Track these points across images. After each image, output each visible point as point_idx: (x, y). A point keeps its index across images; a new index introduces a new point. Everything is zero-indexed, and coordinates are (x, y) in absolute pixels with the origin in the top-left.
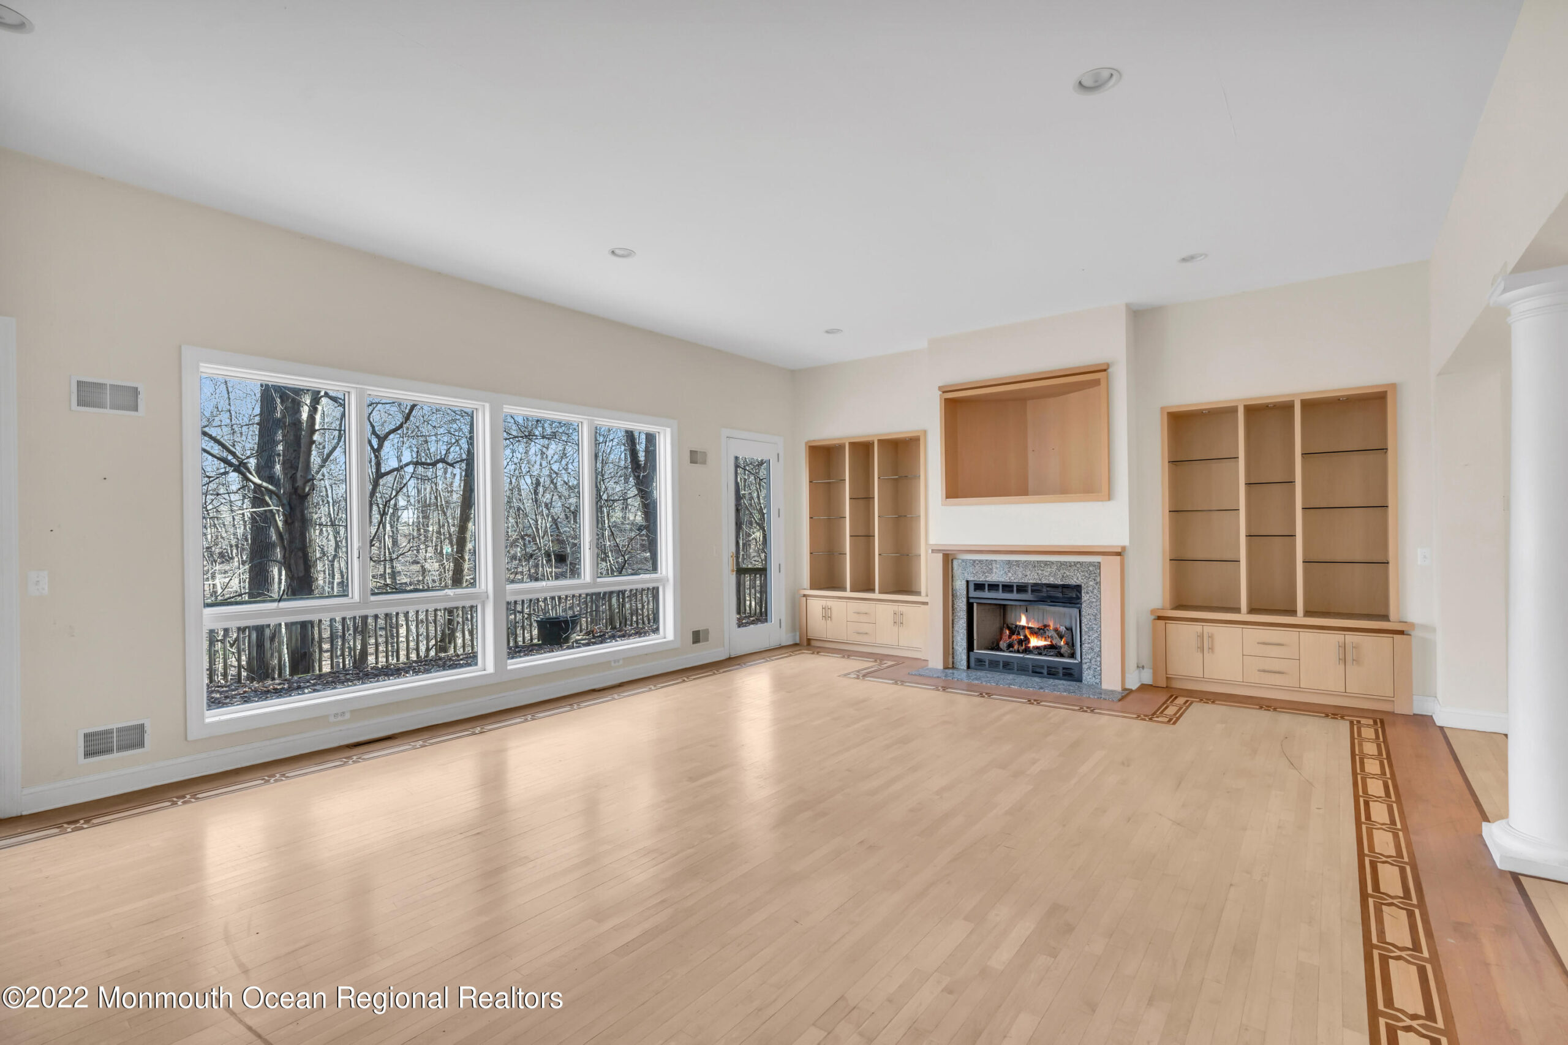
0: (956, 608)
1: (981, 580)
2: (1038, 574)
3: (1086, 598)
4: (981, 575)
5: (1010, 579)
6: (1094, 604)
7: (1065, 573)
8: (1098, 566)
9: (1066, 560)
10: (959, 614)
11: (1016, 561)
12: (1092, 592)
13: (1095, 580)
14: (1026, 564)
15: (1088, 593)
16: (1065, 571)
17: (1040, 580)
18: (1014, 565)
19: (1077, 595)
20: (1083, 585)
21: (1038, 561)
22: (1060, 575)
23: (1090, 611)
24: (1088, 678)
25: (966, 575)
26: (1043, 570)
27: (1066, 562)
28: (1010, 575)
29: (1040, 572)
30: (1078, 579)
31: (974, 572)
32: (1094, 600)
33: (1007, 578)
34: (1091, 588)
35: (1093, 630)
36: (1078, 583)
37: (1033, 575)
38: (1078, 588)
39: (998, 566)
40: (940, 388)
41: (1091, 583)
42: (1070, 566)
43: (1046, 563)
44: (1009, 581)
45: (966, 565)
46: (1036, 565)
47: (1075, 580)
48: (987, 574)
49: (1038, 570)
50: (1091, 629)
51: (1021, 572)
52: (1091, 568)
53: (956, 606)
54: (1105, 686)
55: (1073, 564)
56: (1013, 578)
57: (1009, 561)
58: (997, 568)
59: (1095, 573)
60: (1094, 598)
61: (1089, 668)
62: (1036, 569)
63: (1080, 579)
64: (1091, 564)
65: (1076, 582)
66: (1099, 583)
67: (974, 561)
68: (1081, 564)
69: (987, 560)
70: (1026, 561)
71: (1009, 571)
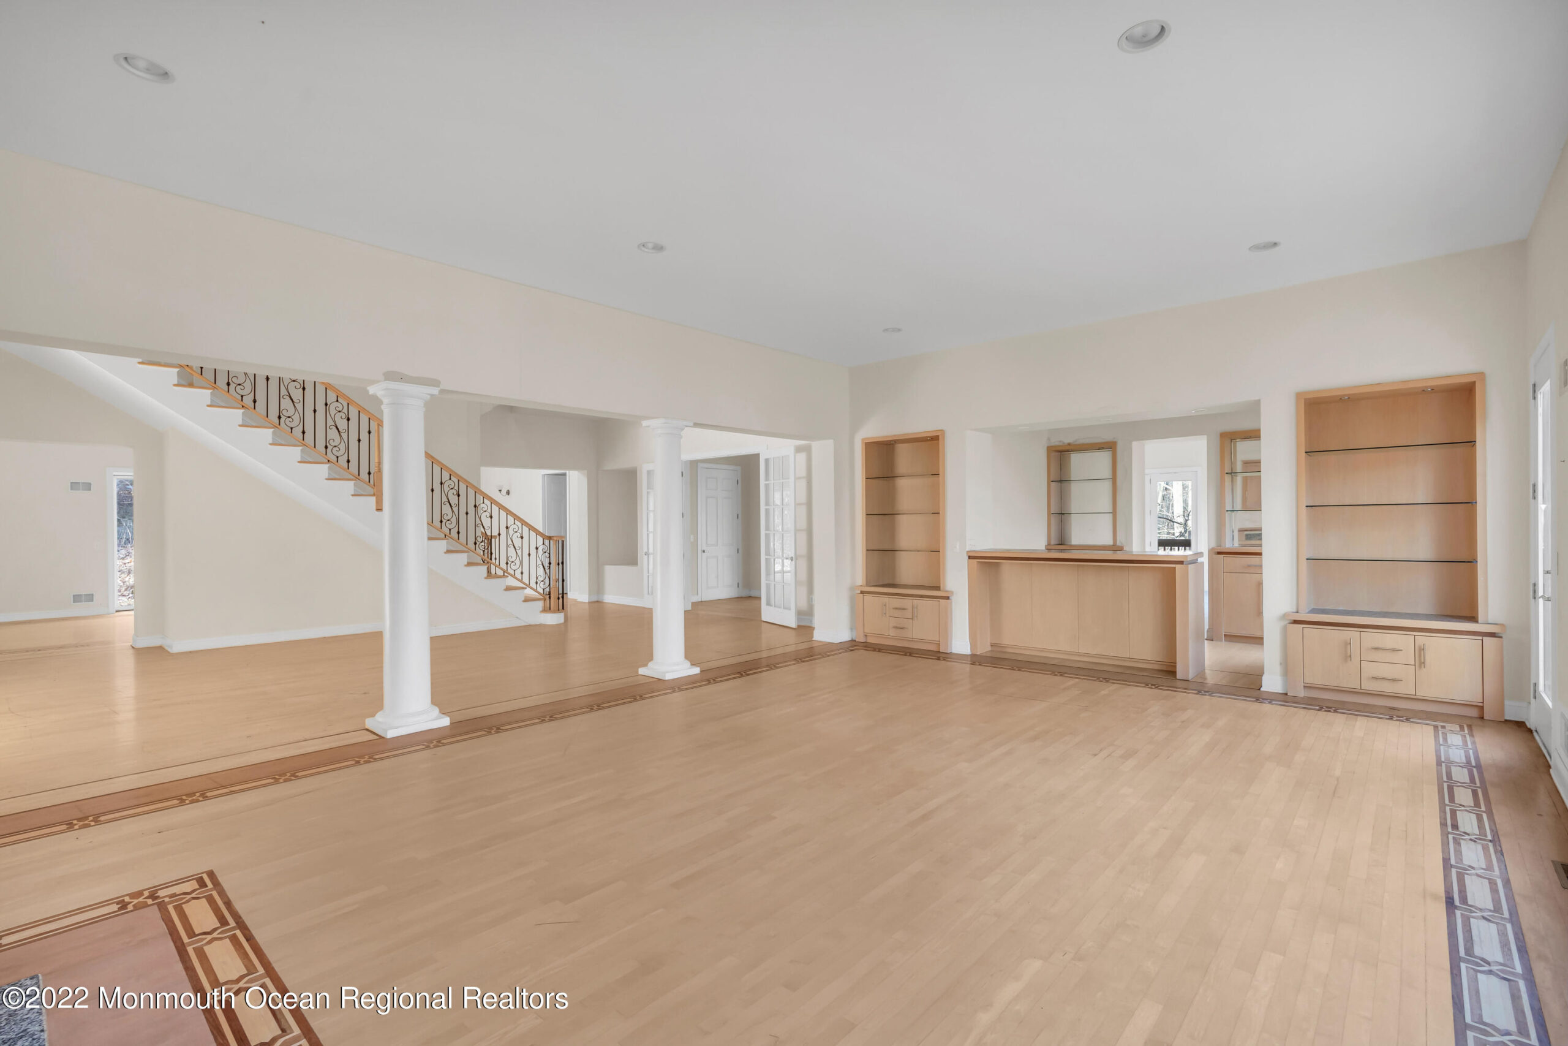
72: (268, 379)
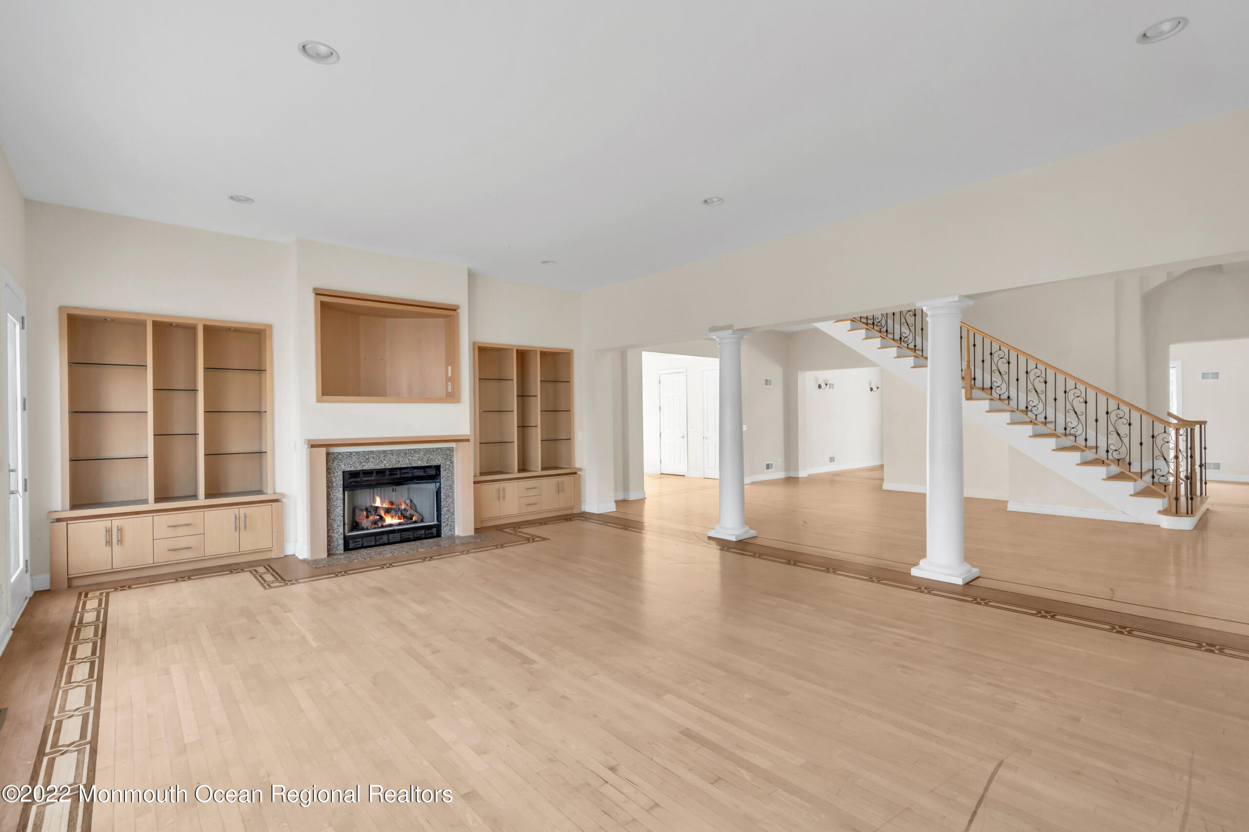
0: (332, 498)
1: (357, 469)
2: (409, 459)
3: (444, 475)
4: (358, 465)
5: (385, 466)
6: (450, 478)
7: (429, 457)
8: (451, 450)
9: (430, 447)
10: (335, 503)
11: (391, 451)
12: (449, 469)
13: (450, 460)
14: (399, 452)
15: (445, 470)
16: (429, 455)
17: (411, 464)
18: (389, 454)
19: (436, 472)
20: (442, 465)
21: (408, 450)
22: (425, 460)
23: (447, 483)
24: (446, 532)
25: (343, 466)
26: (412, 456)
27: (430, 449)
28: (385, 462)
29: (410, 458)
30: (439, 461)
31: (351, 463)
32: (450, 475)
33: (383, 466)
34: (447, 467)
35: (449, 497)
36: (439, 463)
37: (405, 461)
38: (438, 468)
39: (375, 456)
40: (315, 289)
41: (448, 463)
42: (433, 452)
43: (415, 451)
44: (384, 468)
45: (343, 457)
46: (406, 453)
47: (437, 461)
48: (363, 464)
49: (409, 456)
50: (448, 496)
51: (395, 459)
52: (448, 452)
53: (332, 496)
54: (456, 534)
55: (435, 450)
56: (388, 465)
57: (385, 451)
58: (373, 458)
59: (450, 455)
60: (450, 473)
61: (447, 525)
62: (408, 456)
63: (440, 460)
64: (448, 449)
65: (437, 463)
66: (452, 462)
67: (351, 453)
68: (441, 449)
69: (363, 452)
70: (399, 450)
71: (384, 460)
72: (894, 314)
